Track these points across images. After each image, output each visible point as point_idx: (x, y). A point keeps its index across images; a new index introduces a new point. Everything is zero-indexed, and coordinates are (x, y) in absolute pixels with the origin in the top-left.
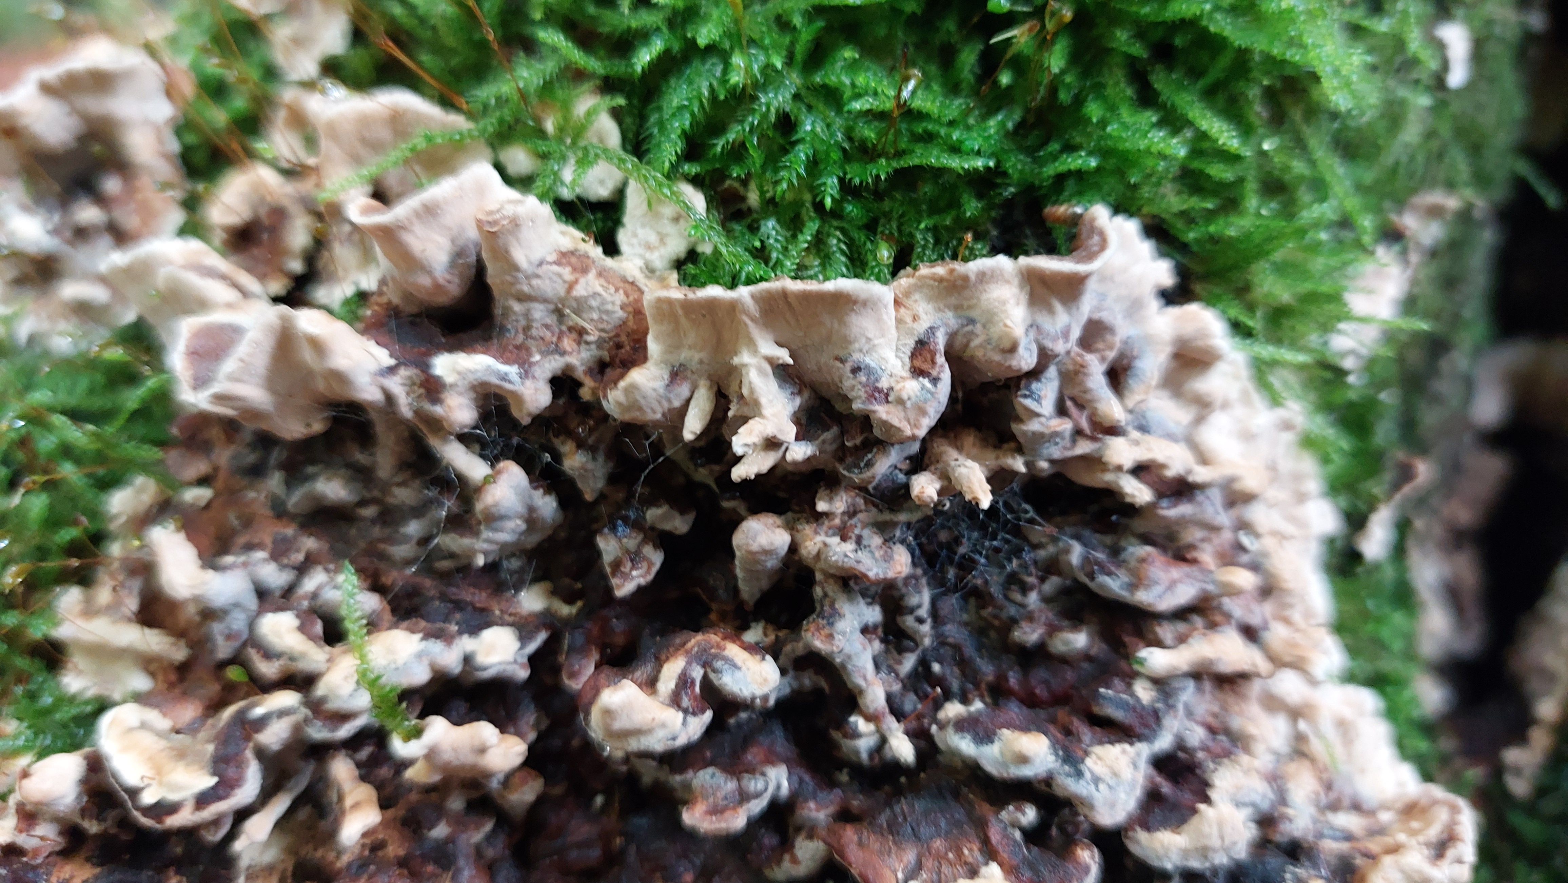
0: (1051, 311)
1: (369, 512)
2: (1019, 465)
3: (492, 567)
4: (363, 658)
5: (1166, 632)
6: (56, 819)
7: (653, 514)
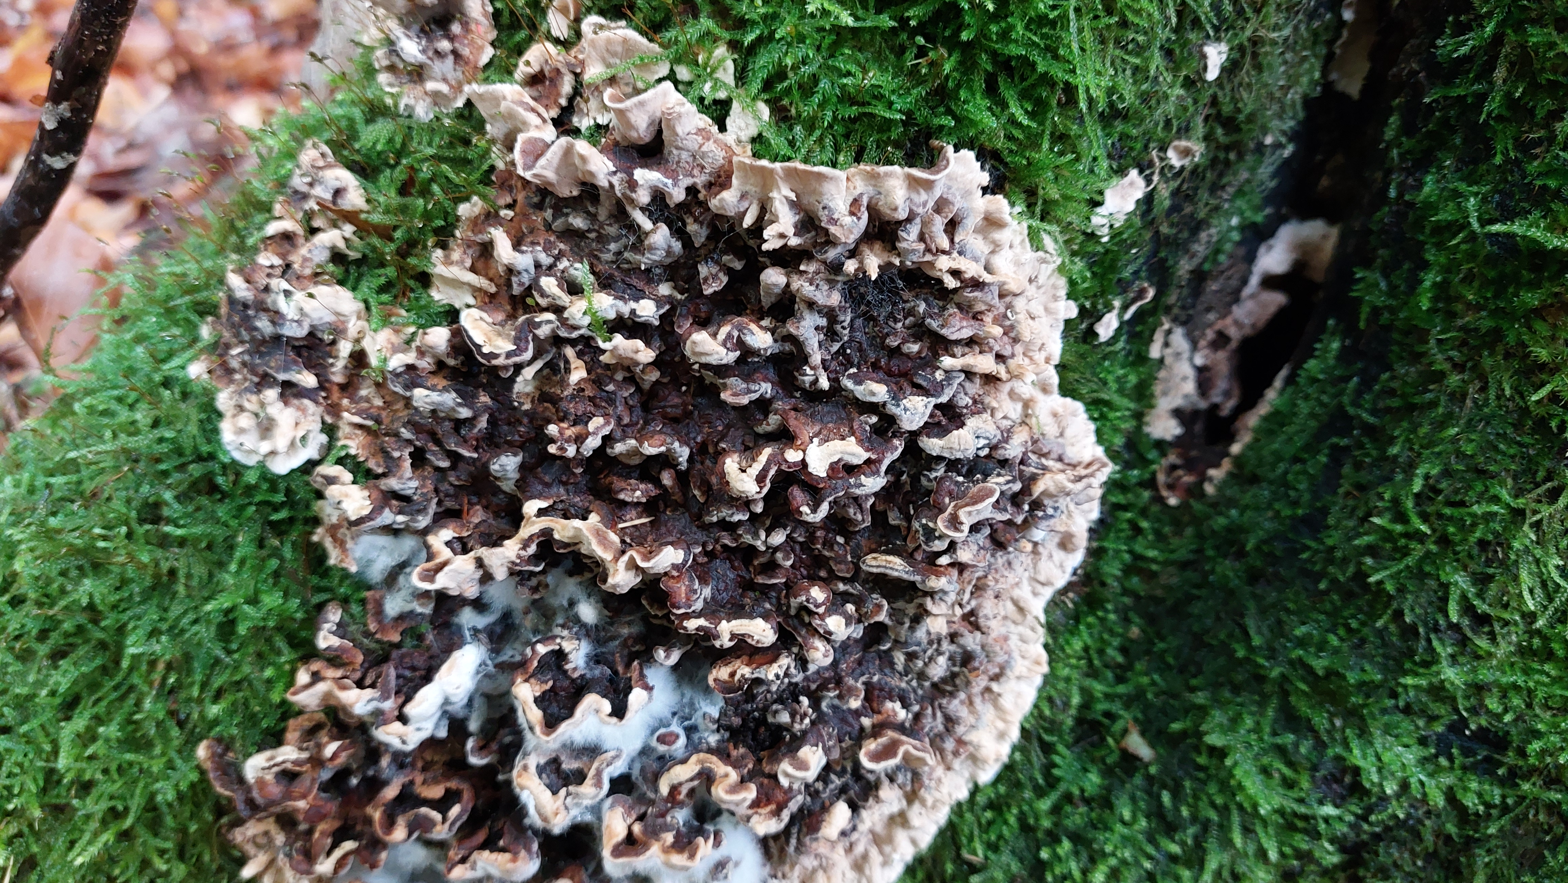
0: (918, 193)
1: (593, 235)
2: (897, 262)
3: (648, 270)
4: (590, 303)
5: (958, 350)
6: (434, 356)
7: (725, 258)
